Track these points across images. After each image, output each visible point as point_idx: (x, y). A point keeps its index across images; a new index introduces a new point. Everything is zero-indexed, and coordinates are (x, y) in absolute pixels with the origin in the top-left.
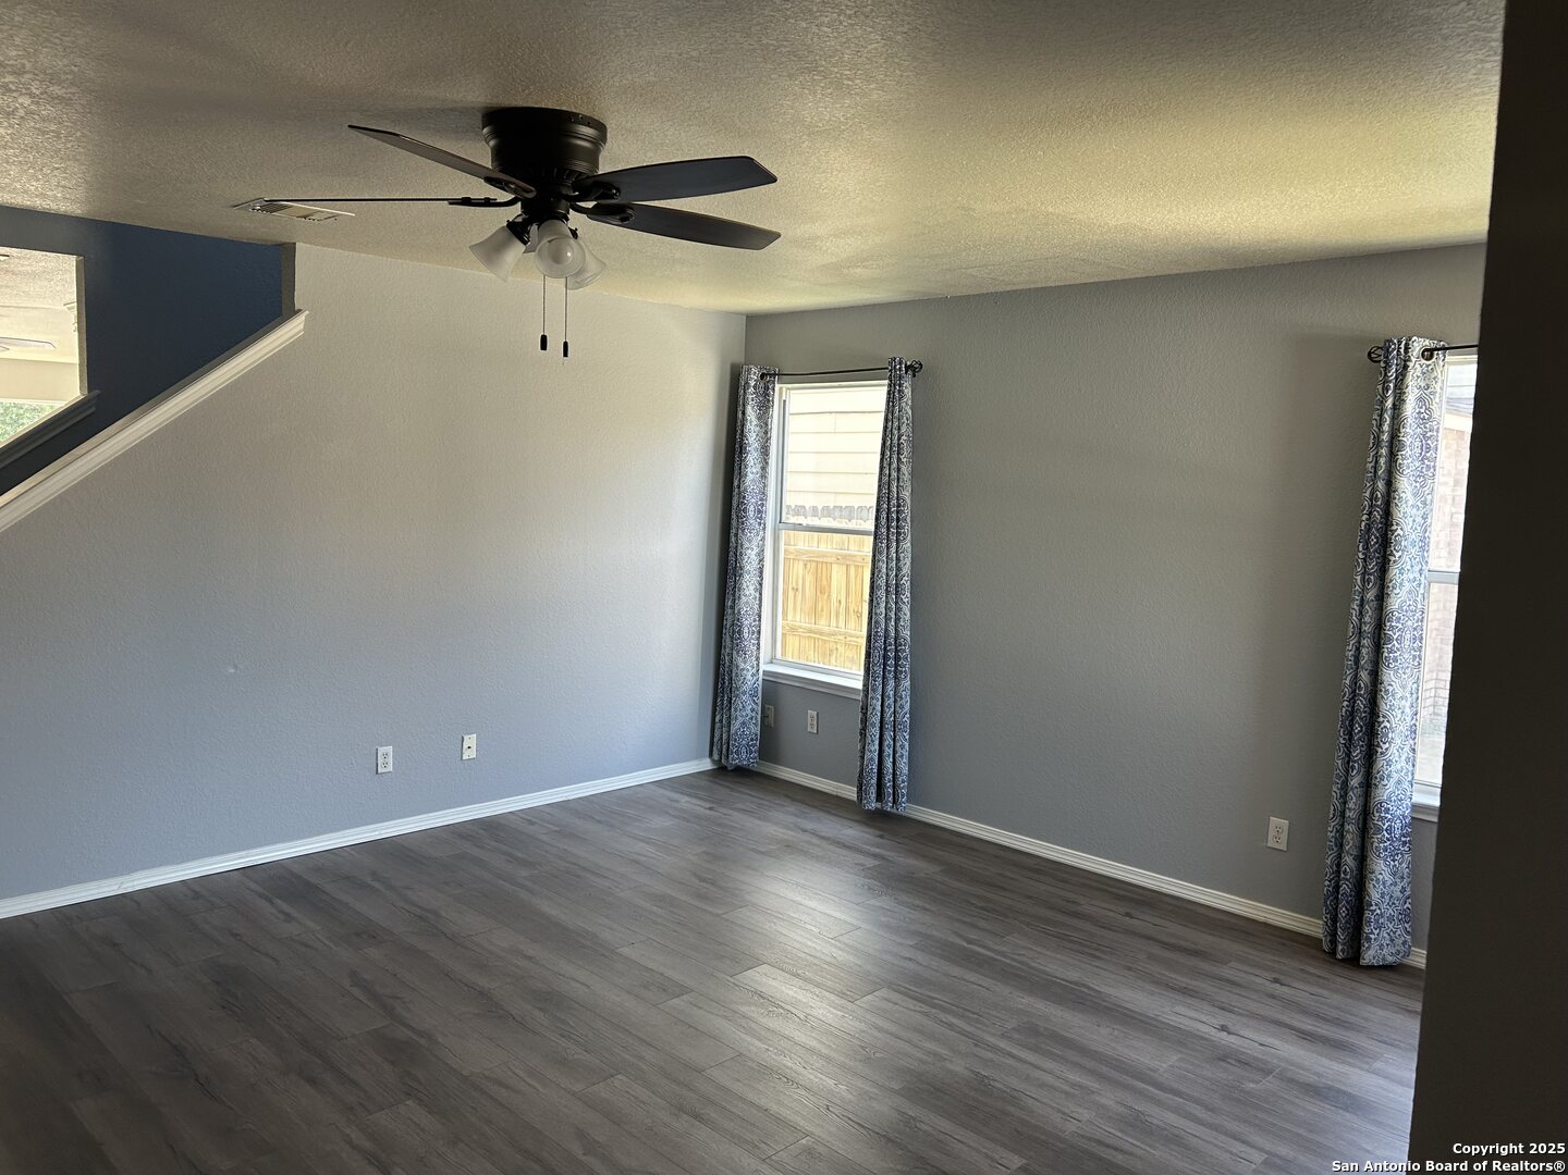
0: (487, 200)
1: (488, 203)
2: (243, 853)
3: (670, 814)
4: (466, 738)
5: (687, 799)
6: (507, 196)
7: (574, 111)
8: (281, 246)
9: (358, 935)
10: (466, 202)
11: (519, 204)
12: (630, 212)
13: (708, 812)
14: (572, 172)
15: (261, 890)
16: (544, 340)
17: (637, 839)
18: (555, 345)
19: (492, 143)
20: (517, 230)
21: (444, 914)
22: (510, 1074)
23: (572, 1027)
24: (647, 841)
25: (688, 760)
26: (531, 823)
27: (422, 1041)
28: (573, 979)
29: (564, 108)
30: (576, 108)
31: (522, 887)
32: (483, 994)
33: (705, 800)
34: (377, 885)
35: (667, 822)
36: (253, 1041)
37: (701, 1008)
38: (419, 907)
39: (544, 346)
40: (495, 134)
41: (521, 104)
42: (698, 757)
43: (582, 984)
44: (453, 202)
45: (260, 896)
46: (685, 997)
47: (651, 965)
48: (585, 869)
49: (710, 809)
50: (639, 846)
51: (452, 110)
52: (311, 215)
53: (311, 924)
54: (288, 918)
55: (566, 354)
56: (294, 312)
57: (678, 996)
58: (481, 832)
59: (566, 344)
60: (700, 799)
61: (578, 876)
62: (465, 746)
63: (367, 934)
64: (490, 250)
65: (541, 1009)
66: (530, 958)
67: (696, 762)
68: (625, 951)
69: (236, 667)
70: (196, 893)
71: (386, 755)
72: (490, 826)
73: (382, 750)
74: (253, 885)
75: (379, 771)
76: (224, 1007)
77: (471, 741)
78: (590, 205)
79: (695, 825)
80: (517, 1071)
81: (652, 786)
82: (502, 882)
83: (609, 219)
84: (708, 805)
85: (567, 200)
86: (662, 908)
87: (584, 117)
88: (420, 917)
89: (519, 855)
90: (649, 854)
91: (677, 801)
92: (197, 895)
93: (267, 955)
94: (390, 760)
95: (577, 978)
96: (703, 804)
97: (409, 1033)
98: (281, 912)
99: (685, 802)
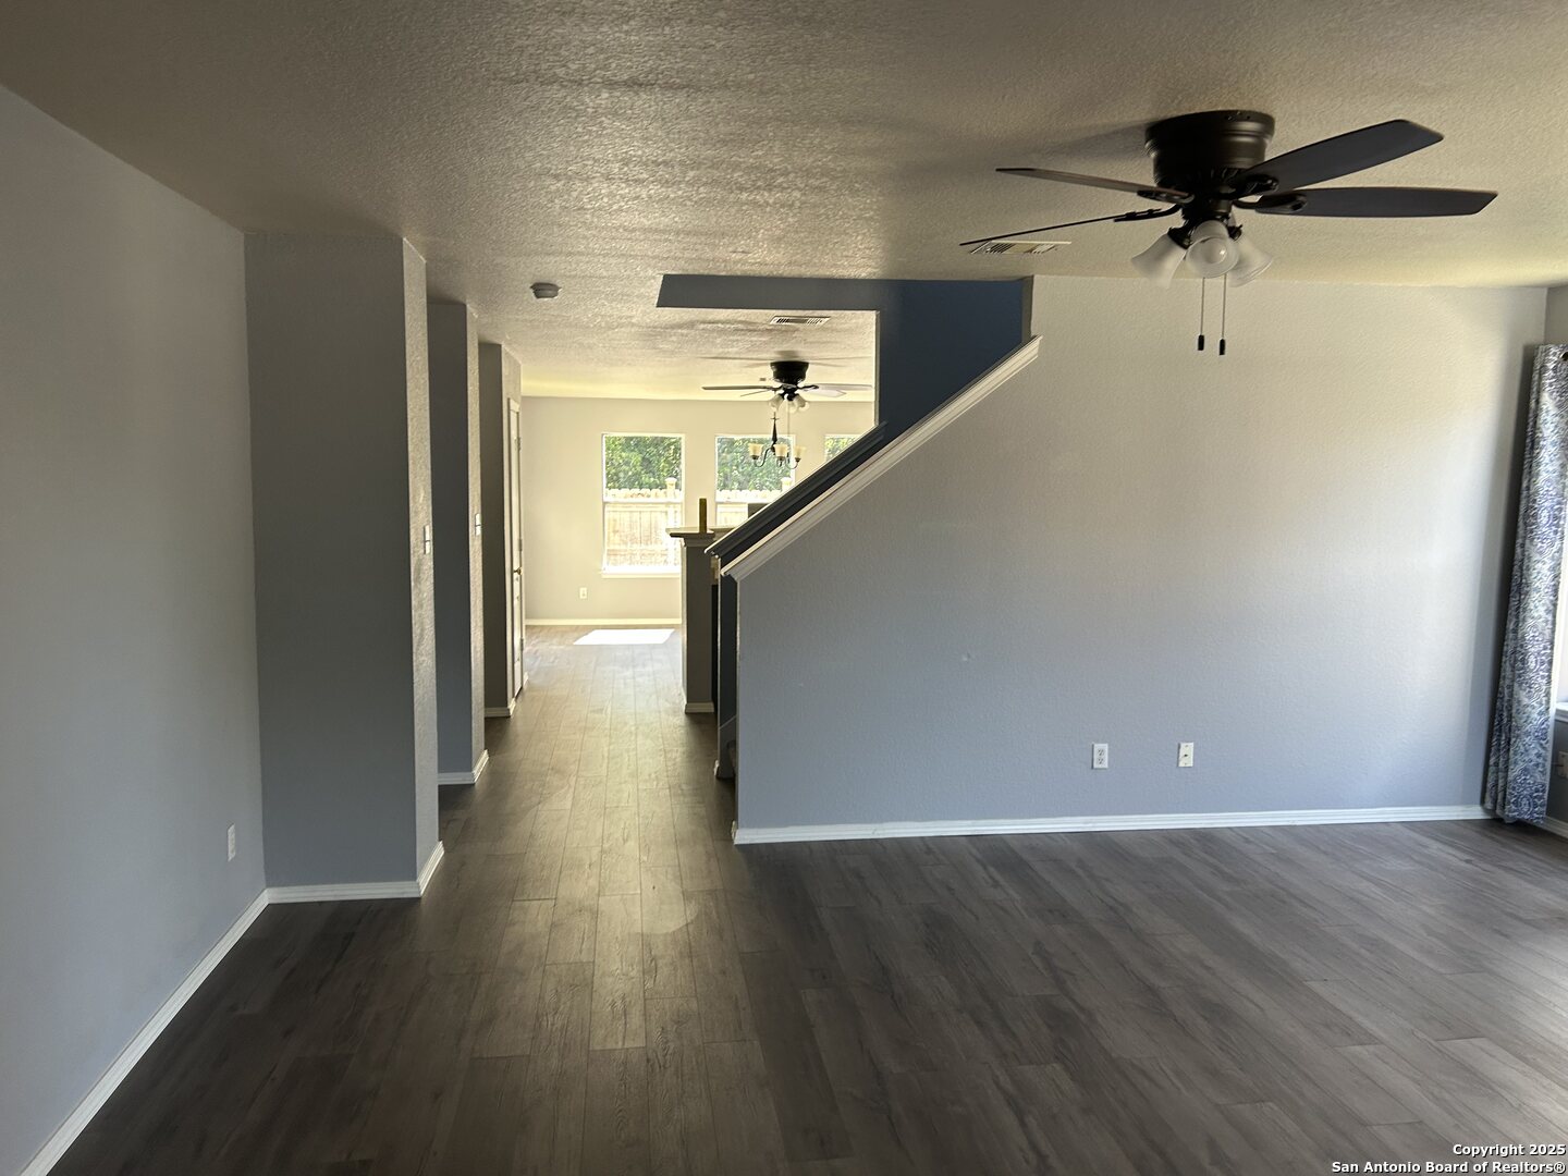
0: (1151, 211)
1: (1151, 214)
2: (969, 822)
3: (1412, 859)
4: (1183, 745)
5: (1441, 846)
6: (1168, 206)
7: (1231, 108)
8: (1022, 279)
9: (1050, 911)
10: (1132, 217)
11: (1180, 212)
12: (1301, 198)
13: (1463, 864)
14: (1230, 170)
15: (979, 856)
16: (1201, 340)
17: (1362, 877)
18: (1212, 344)
19: (1153, 155)
20: (1178, 237)
21: (1135, 910)
22: (1157, 1068)
23: (1232, 1042)
24: (1377, 883)
25: (1449, 805)
26: (1247, 841)
27: (1082, 1017)
28: (1248, 999)
29: (1220, 108)
30: (1232, 105)
31: (1219, 899)
32: (1151, 990)
33: (1464, 851)
34: (1080, 872)
35: (1404, 866)
36: (943, 979)
37: (1387, 1063)
38: (1115, 900)
39: (1201, 346)
40: (1155, 146)
41: (1175, 114)
42: (1465, 802)
43: (1257, 1005)
44: (1118, 219)
45: (978, 861)
46: (1371, 1048)
47: (1341, 1006)
48: (1295, 897)
49: (1467, 861)
50: (1364, 885)
51: (1116, 133)
52: (1035, 248)
53: (1011, 892)
54: (996, 884)
55: (1222, 352)
56: (1031, 339)
57: (1361, 1044)
58: (1192, 841)
59: (1222, 343)
60: (1458, 848)
61: (1284, 902)
62: (1182, 753)
63: (1060, 912)
64: (1152, 259)
65: (1206, 1019)
66: (1208, 968)
67: (1460, 808)
68: (1315, 985)
69: (969, 656)
70: (928, 848)
71: (1101, 752)
72: (1204, 837)
73: (1098, 747)
74: (974, 851)
75: (1095, 766)
76: (927, 946)
77: (1188, 749)
78: (1255, 199)
79: (1441, 876)
80: (1164, 1068)
81: (1399, 826)
82: (1200, 892)
83: (1277, 209)
84: (1467, 857)
85: (1226, 199)
86: (1372, 952)
87: (1243, 113)
88: (1111, 908)
89: (1226, 869)
90: (1373, 895)
91: (1426, 847)
92: (929, 851)
93: (970, 911)
94: (1106, 756)
95: (1251, 997)
96: (1459, 854)
97: (1073, 1007)
98: (991, 877)
99: (1435, 848)
